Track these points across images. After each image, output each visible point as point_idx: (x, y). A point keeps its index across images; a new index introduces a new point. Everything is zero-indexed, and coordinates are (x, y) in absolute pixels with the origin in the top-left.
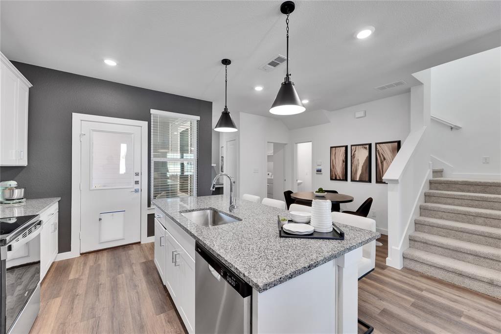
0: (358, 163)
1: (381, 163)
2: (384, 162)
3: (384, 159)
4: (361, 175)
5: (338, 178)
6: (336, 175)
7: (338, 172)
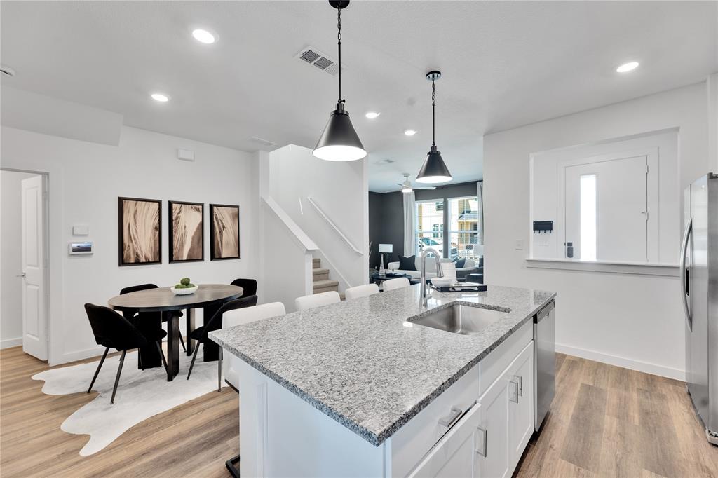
0: (186, 233)
1: (220, 232)
2: (224, 232)
3: (224, 227)
4: (190, 250)
5: (142, 260)
6: (137, 255)
7: (143, 249)
